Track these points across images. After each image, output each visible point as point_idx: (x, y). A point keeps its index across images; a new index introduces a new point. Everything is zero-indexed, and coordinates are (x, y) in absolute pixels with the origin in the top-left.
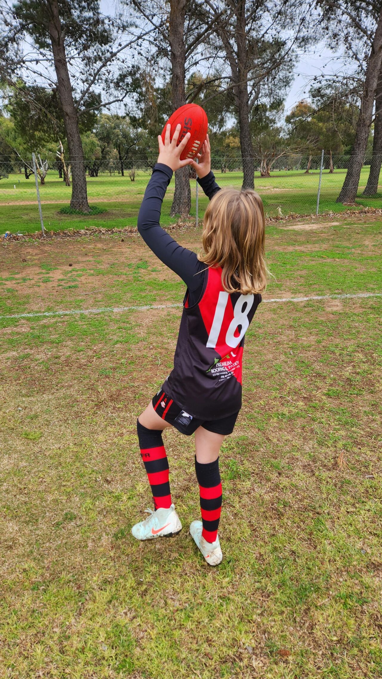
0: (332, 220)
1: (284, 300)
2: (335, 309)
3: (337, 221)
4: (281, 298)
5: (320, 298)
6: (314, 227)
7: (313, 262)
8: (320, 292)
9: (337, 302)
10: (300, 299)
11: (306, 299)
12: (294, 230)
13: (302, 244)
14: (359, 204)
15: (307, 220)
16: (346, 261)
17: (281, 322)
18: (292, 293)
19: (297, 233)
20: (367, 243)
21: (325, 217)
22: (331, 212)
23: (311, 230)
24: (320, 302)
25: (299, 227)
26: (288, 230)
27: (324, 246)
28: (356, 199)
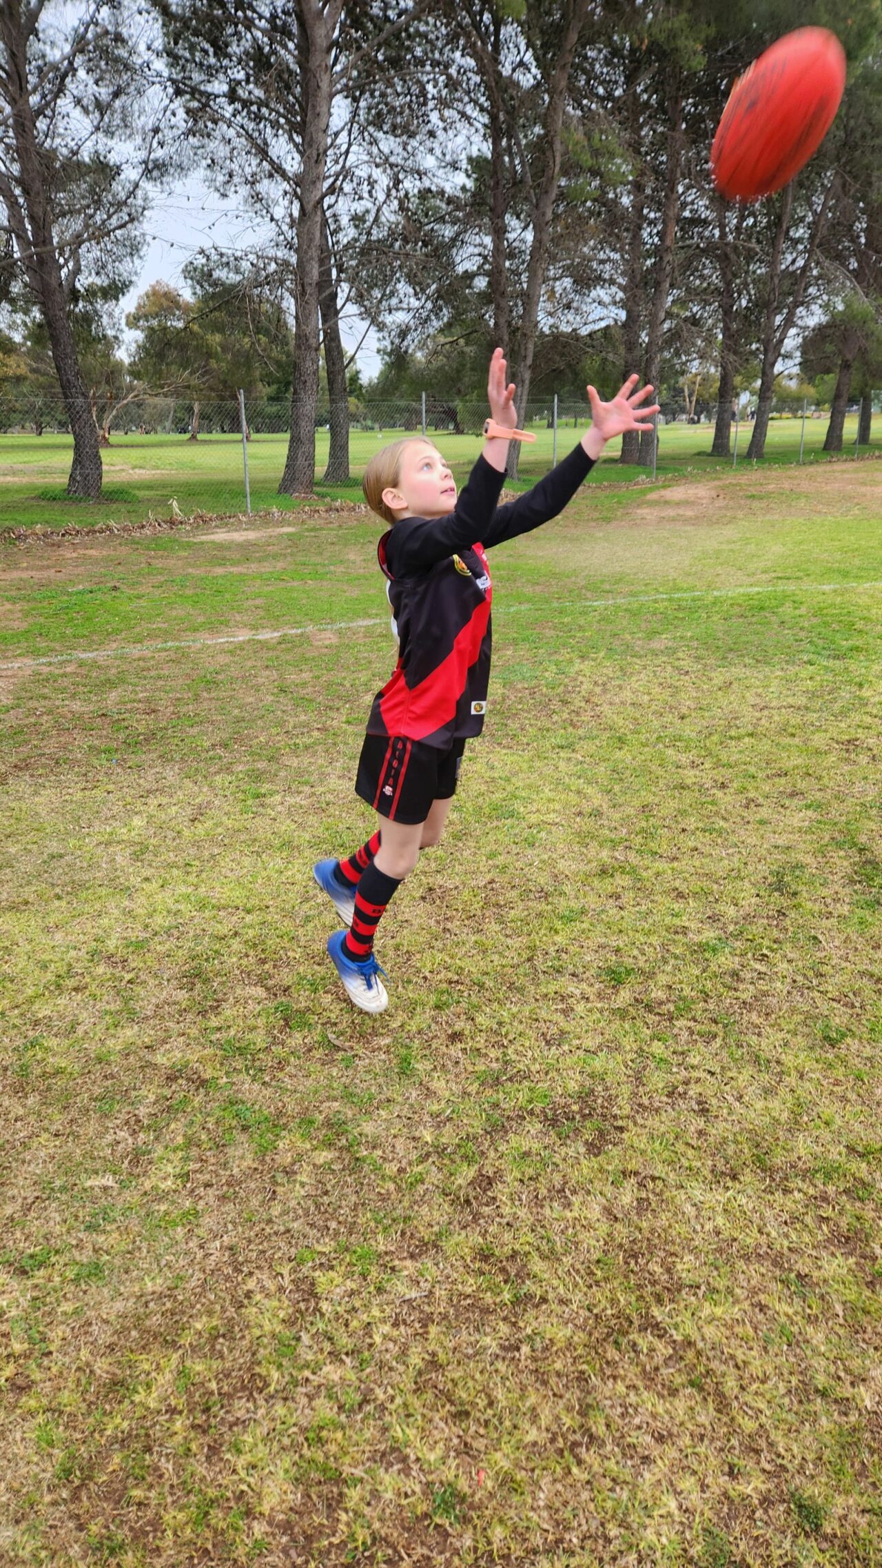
0: (283, 523)
1: (241, 638)
2: (327, 642)
3: (289, 525)
4: (233, 636)
5: (299, 631)
6: (251, 535)
7: (270, 588)
8: (297, 624)
9: (328, 634)
10: (266, 635)
11: (276, 634)
12: (213, 542)
13: (237, 563)
14: (323, 496)
15: (233, 524)
16: (325, 583)
17: (249, 664)
18: (251, 629)
19: (220, 547)
20: (352, 557)
21: (266, 519)
22: (275, 510)
23: (247, 541)
24: (302, 635)
25: (221, 536)
26: (202, 543)
27: (280, 565)
28: (316, 489)
